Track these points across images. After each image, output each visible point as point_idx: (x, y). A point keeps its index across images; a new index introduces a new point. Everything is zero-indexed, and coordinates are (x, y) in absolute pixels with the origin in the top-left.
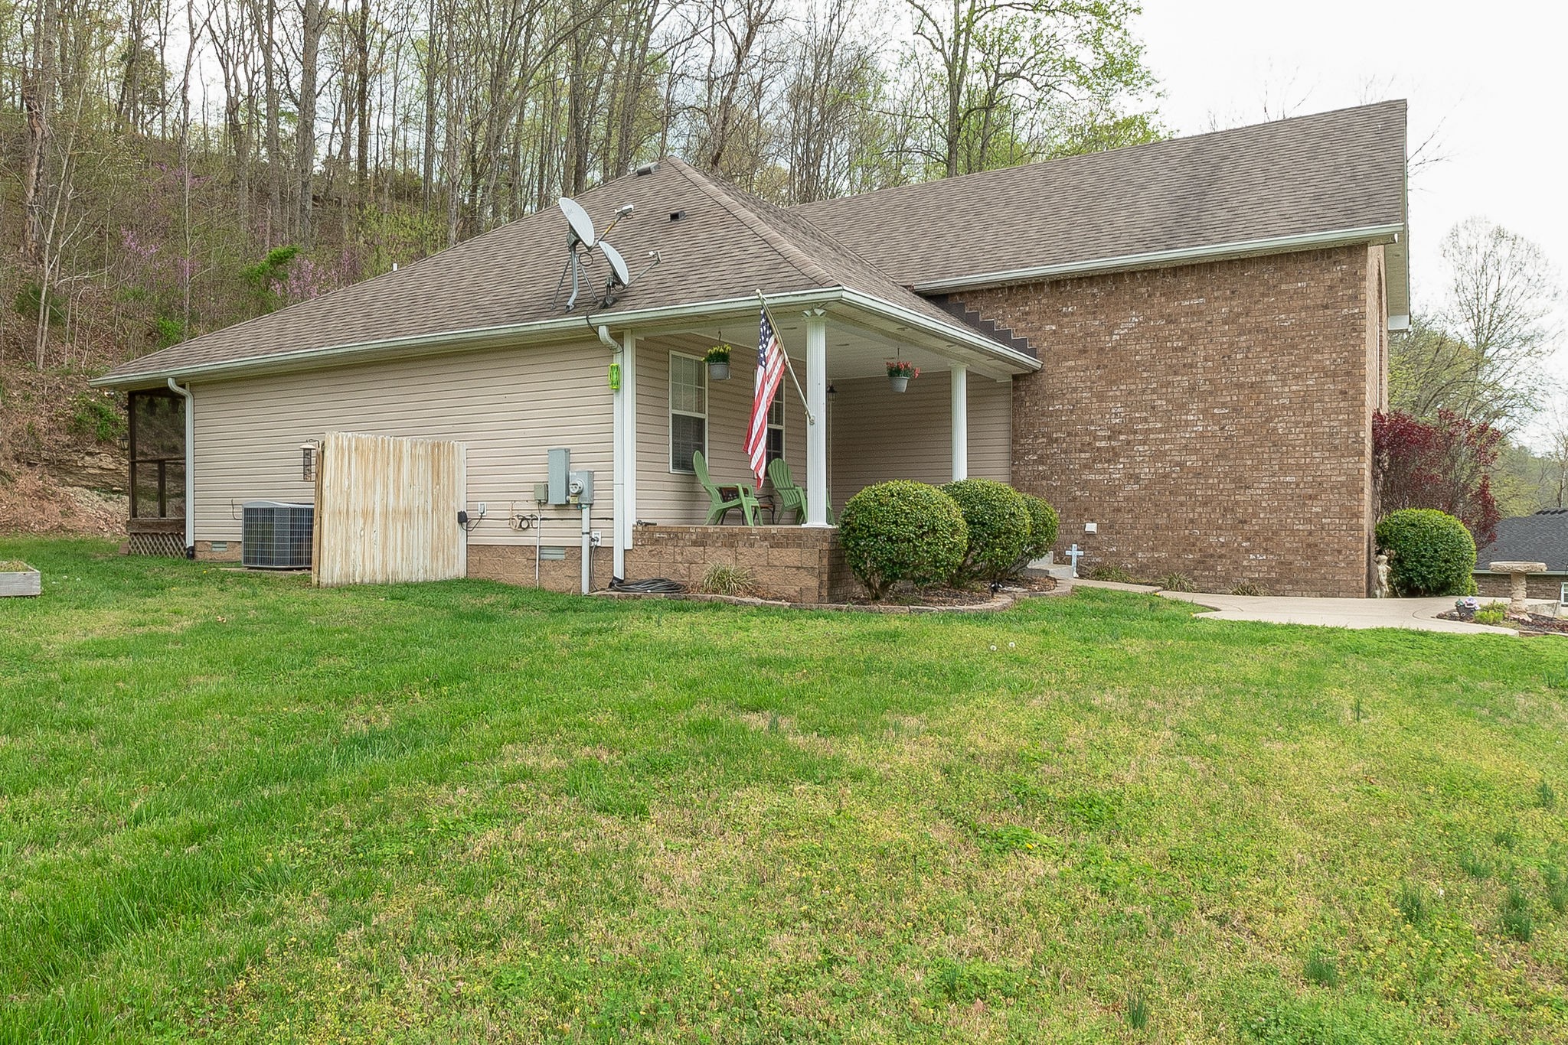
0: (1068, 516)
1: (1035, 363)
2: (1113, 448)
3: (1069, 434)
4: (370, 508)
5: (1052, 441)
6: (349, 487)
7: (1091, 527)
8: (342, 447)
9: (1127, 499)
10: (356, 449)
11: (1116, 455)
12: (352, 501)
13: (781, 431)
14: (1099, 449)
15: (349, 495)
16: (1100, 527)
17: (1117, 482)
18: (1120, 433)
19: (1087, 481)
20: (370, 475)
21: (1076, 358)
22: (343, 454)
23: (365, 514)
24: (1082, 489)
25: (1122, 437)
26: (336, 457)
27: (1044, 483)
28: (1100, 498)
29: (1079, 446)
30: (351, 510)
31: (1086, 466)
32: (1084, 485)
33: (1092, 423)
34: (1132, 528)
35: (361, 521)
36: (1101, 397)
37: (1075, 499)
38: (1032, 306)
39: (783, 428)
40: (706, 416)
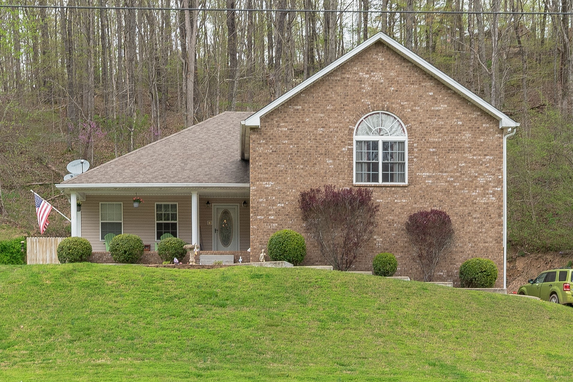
4: (45, 259)
6: (36, 252)
8: (33, 242)
10: (39, 242)
15: (37, 255)
20: (44, 249)
22: (34, 244)
23: (43, 260)
26: (31, 245)
39: (177, 222)
40: (122, 221)
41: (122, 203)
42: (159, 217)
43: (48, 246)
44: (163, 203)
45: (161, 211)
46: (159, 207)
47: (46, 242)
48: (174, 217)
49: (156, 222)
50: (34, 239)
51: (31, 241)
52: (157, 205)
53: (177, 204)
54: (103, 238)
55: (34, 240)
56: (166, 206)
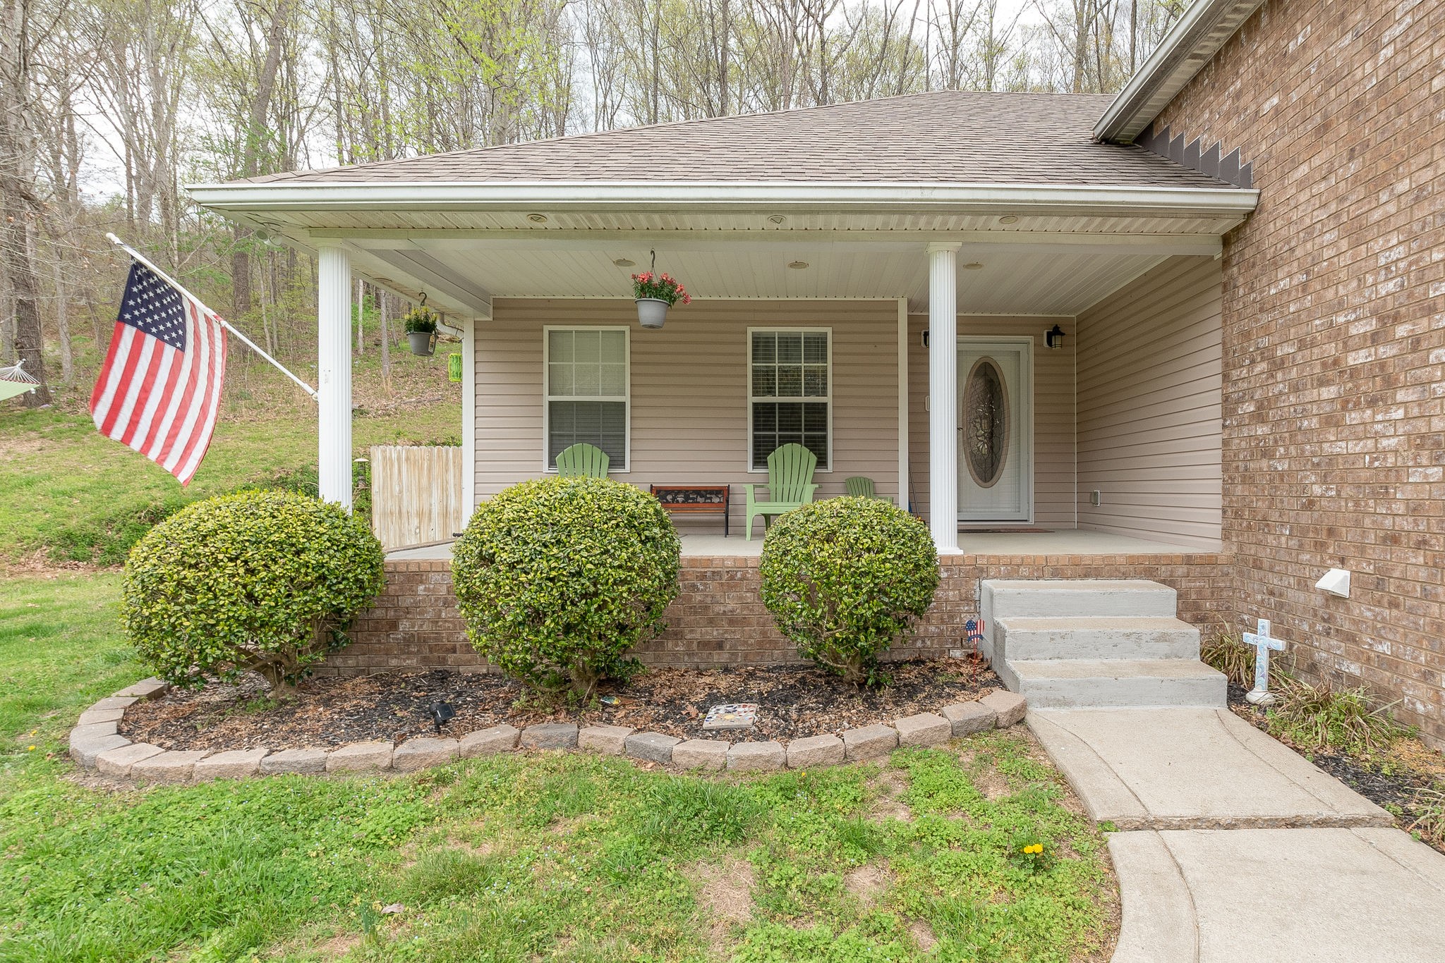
0: (1301, 545)
1: (1243, 199)
2: (1382, 365)
3: (1302, 345)
4: (426, 510)
5: (1278, 365)
6: (401, 492)
7: (1335, 580)
8: (391, 459)
9: (1415, 510)
10: (407, 459)
11: (1390, 383)
12: (405, 503)
13: (825, 404)
14: (1354, 372)
15: (400, 500)
16: (1357, 579)
17: (1391, 460)
18: (1397, 319)
19: (1332, 459)
20: (424, 481)
21: (1313, 150)
22: (392, 465)
23: (420, 515)
24: (1324, 480)
25: (1402, 330)
26: (384, 469)
27: (1264, 464)
28: (1357, 504)
29: (1318, 370)
30: (404, 511)
31: (1330, 421)
32: (1327, 468)
33: (1340, 306)
34: (1426, 595)
35: (415, 522)
36: (1357, 232)
37: (1310, 505)
38: (1247, 70)
39: (828, 399)
40: (626, 399)
41: (626, 329)
42: (763, 382)
43: (436, 471)
44: (777, 330)
45: (770, 358)
46: (762, 346)
47: (430, 460)
48: (816, 383)
49: (751, 400)
50: (393, 452)
51: (384, 458)
52: (757, 340)
53: (829, 330)
54: (552, 463)
55: (394, 456)
56: (789, 345)
